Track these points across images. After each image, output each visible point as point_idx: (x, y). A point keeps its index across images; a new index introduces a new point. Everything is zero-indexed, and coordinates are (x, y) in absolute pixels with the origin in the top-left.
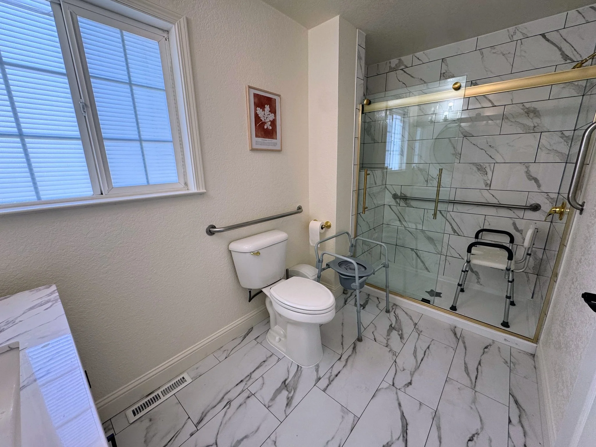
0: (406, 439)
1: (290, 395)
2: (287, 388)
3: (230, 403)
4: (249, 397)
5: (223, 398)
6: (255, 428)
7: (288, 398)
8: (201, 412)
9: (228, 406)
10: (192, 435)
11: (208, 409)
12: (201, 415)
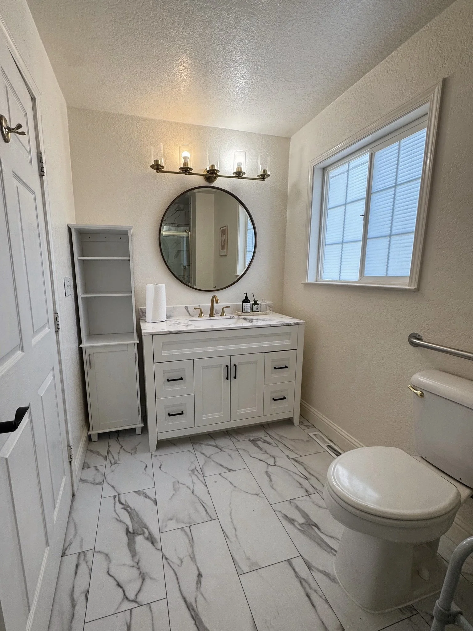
0: (189, 610)
1: (296, 524)
2: (306, 525)
3: (305, 478)
4: (307, 491)
5: (312, 475)
6: (275, 486)
7: (293, 520)
8: (303, 462)
9: (302, 476)
10: (287, 456)
11: (304, 465)
12: (301, 461)
